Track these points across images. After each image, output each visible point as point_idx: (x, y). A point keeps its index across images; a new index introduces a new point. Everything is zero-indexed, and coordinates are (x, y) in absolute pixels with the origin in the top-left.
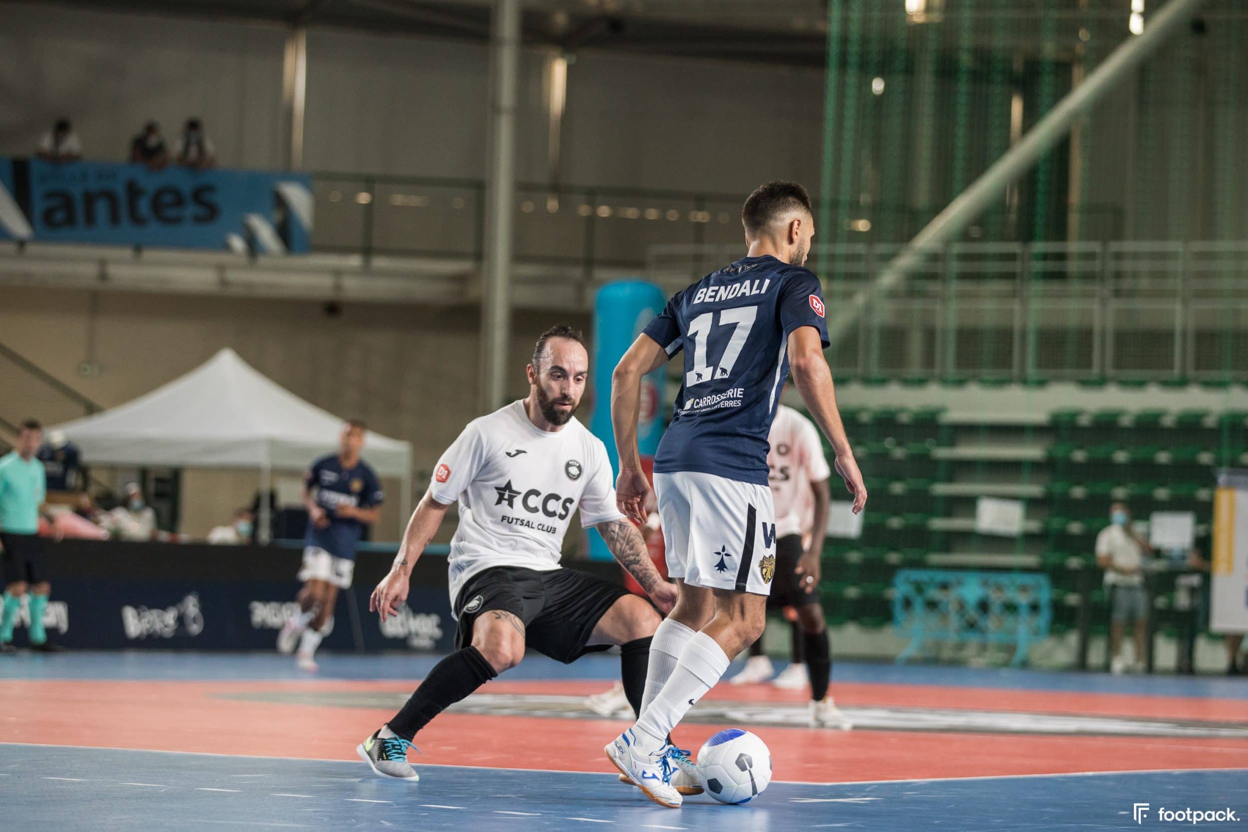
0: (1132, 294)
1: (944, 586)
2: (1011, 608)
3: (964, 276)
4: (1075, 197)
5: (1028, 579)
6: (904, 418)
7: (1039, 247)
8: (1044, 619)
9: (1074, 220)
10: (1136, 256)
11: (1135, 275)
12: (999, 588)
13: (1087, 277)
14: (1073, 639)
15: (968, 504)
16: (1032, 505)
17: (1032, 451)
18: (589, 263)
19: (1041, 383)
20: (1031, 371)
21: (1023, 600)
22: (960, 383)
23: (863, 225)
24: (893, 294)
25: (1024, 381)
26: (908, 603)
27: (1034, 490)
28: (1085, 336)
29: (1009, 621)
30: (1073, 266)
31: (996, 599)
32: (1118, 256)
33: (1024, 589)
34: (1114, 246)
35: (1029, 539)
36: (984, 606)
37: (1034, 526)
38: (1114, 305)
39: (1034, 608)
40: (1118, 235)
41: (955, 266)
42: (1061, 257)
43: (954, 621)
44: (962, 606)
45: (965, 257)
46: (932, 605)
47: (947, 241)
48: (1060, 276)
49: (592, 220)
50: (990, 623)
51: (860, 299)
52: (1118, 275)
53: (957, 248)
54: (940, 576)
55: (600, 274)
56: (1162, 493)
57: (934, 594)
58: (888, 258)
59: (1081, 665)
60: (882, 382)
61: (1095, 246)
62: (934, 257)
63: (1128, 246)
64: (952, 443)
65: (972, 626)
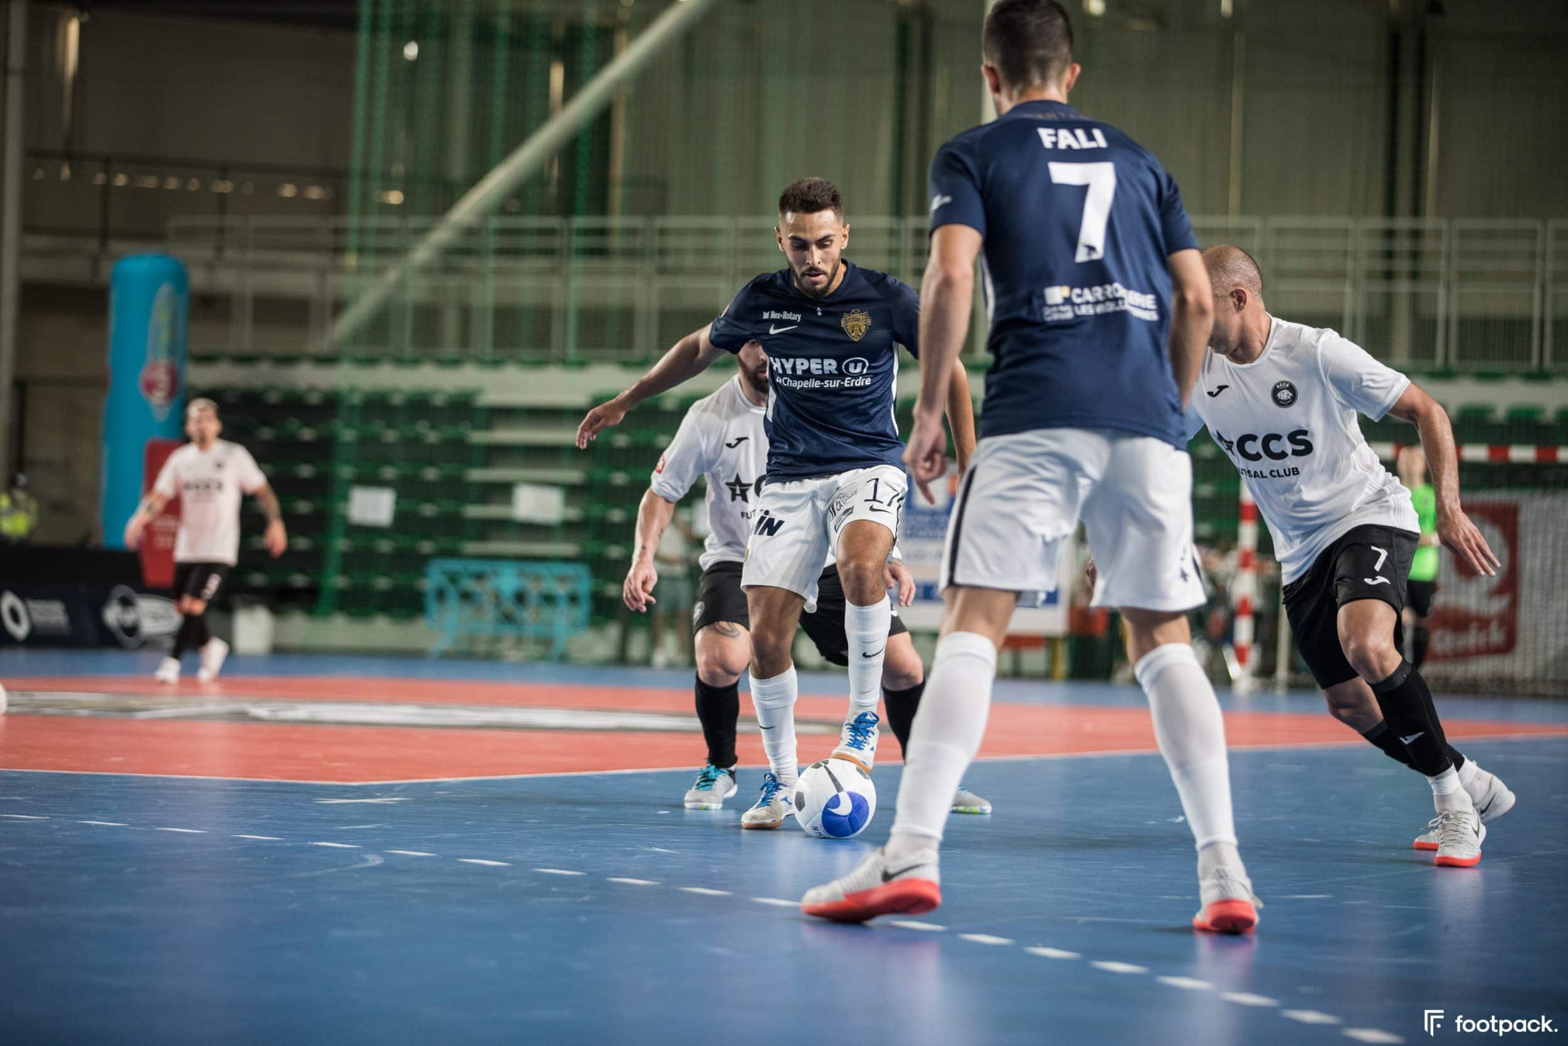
0: (677, 271)
1: (479, 577)
2: (548, 599)
3: (501, 252)
4: (619, 168)
5: (567, 569)
6: (438, 401)
7: (580, 221)
8: (582, 612)
9: (617, 194)
10: (682, 232)
11: (680, 252)
12: (537, 578)
13: (630, 253)
14: (613, 631)
15: (504, 491)
16: (572, 492)
18: (105, 235)
19: (582, 364)
20: (572, 352)
21: (561, 590)
22: (496, 363)
23: (395, 197)
24: (426, 270)
25: (564, 362)
26: (441, 595)
27: (573, 475)
28: (627, 315)
29: (547, 613)
30: (616, 242)
31: (533, 590)
32: (663, 232)
33: (562, 579)
34: (660, 222)
35: (568, 528)
36: (520, 598)
37: (574, 513)
38: (659, 283)
39: (573, 599)
40: (662, 208)
41: (492, 242)
42: (603, 232)
43: (490, 613)
44: (498, 597)
45: (502, 232)
46: (466, 596)
47: (485, 214)
48: (601, 252)
49: (107, 189)
50: (527, 615)
51: (392, 276)
52: (663, 252)
53: (495, 223)
54: (475, 566)
55: (115, 246)
57: (469, 584)
58: (421, 232)
59: (621, 659)
60: (415, 362)
61: (637, 222)
62: (470, 232)
63: (672, 221)
64: (488, 426)
65: (508, 618)
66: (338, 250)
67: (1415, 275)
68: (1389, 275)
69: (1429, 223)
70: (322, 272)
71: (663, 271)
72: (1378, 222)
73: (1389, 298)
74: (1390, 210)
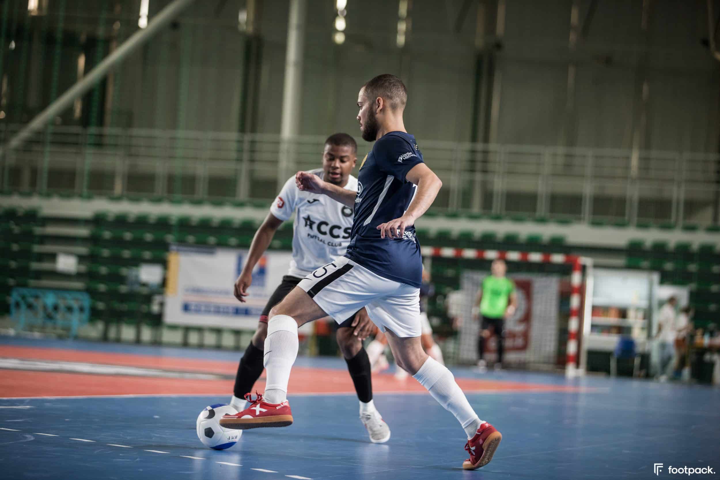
0: (136, 155)
1: (37, 297)
2: (70, 309)
3: (53, 143)
4: (109, 104)
5: (79, 296)
6: (20, 213)
7: (92, 130)
8: (86, 316)
9: (108, 118)
11: (138, 146)
12: (64, 298)
13: (114, 146)
14: (100, 326)
15: (52, 257)
16: (81, 259)
17: (83, 232)
19: (89, 197)
20: (85, 191)
21: (75, 305)
22: (48, 196)
23: (2, 115)
24: (17, 150)
25: (81, 196)
26: (18, 305)
27: (83, 250)
29: (68, 315)
30: (106, 140)
31: (62, 304)
32: (131, 137)
33: (77, 300)
34: (129, 132)
35: (79, 276)
36: (56, 308)
37: (83, 268)
38: (128, 161)
39: (82, 309)
41: (49, 138)
42: (101, 136)
43: (41, 315)
44: (45, 308)
45: (55, 134)
46: (30, 306)
47: (46, 125)
48: (100, 145)
50: (59, 317)
52: (130, 146)
53: (51, 129)
54: (35, 292)
56: (147, 255)
57: (31, 300)
58: (15, 132)
59: (105, 338)
60: (9, 193)
61: (118, 131)
62: (39, 133)
64: (44, 226)
65: (49, 317)
67: (485, 171)
68: (472, 171)
69: (493, 146)
71: (130, 155)
72: (467, 146)
73: (472, 183)
74: (474, 139)
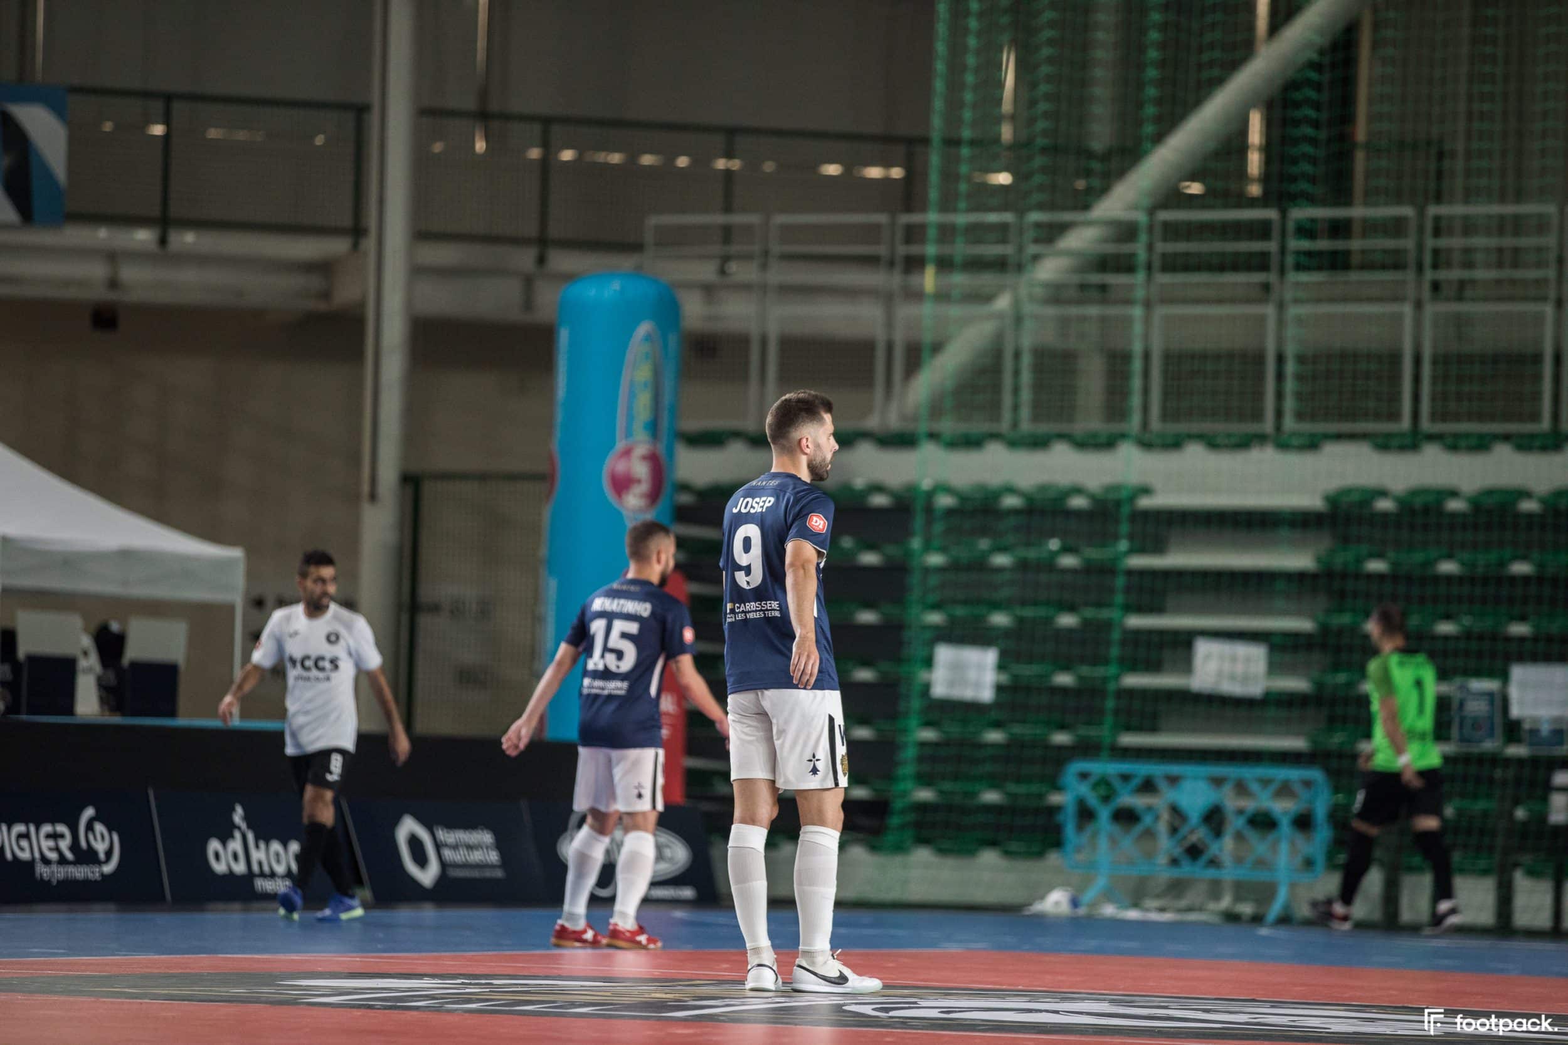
0: (1461, 290)
1: (1148, 786)
2: (1263, 822)
4: (1362, 126)
5: (1293, 774)
6: (1079, 502)
8: (1319, 843)
10: (1469, 227)
12: (1241, 788)
15: (1179, 647)
17: (1296, 559)
18: (543, 243)
19: (1312, 444)
20: (1293, 427)
21: (1283, 808)
23: (1003, 178)
24: (1056, 294)
26: (1086, 815)
28: (1389, 360)
29: (1259, 846)
30: (1359, 244)
31: (1231, 802)
32: (1438, 226)
33: (1285, 790)
34: (1435, 211)
36: (1214, 818)
38: (1435, 310)
39: (1303, 822)
42: (1341, 229)
43: (1165, 844)
44: (1178, 818)
45: (1175, 231)
46: (1126, 817)
47: (1151, 205)
48: (1337, 262)
49: (546, 165)
50: (1226, 847)
51: (1003, 303)
52: (1439, 259)
54: (1143, 769)
55: (562, 261)
57: (1128, 799)
58: (1051, 233)
59: (1388, 921)
60: (1039, 443)
62: (1126, 231)
63: (1452, 210)
64: (1158, 547)
65: (1194, 852)
66: (914, 264)
70: (888, 299)
71: (1439, 290)
